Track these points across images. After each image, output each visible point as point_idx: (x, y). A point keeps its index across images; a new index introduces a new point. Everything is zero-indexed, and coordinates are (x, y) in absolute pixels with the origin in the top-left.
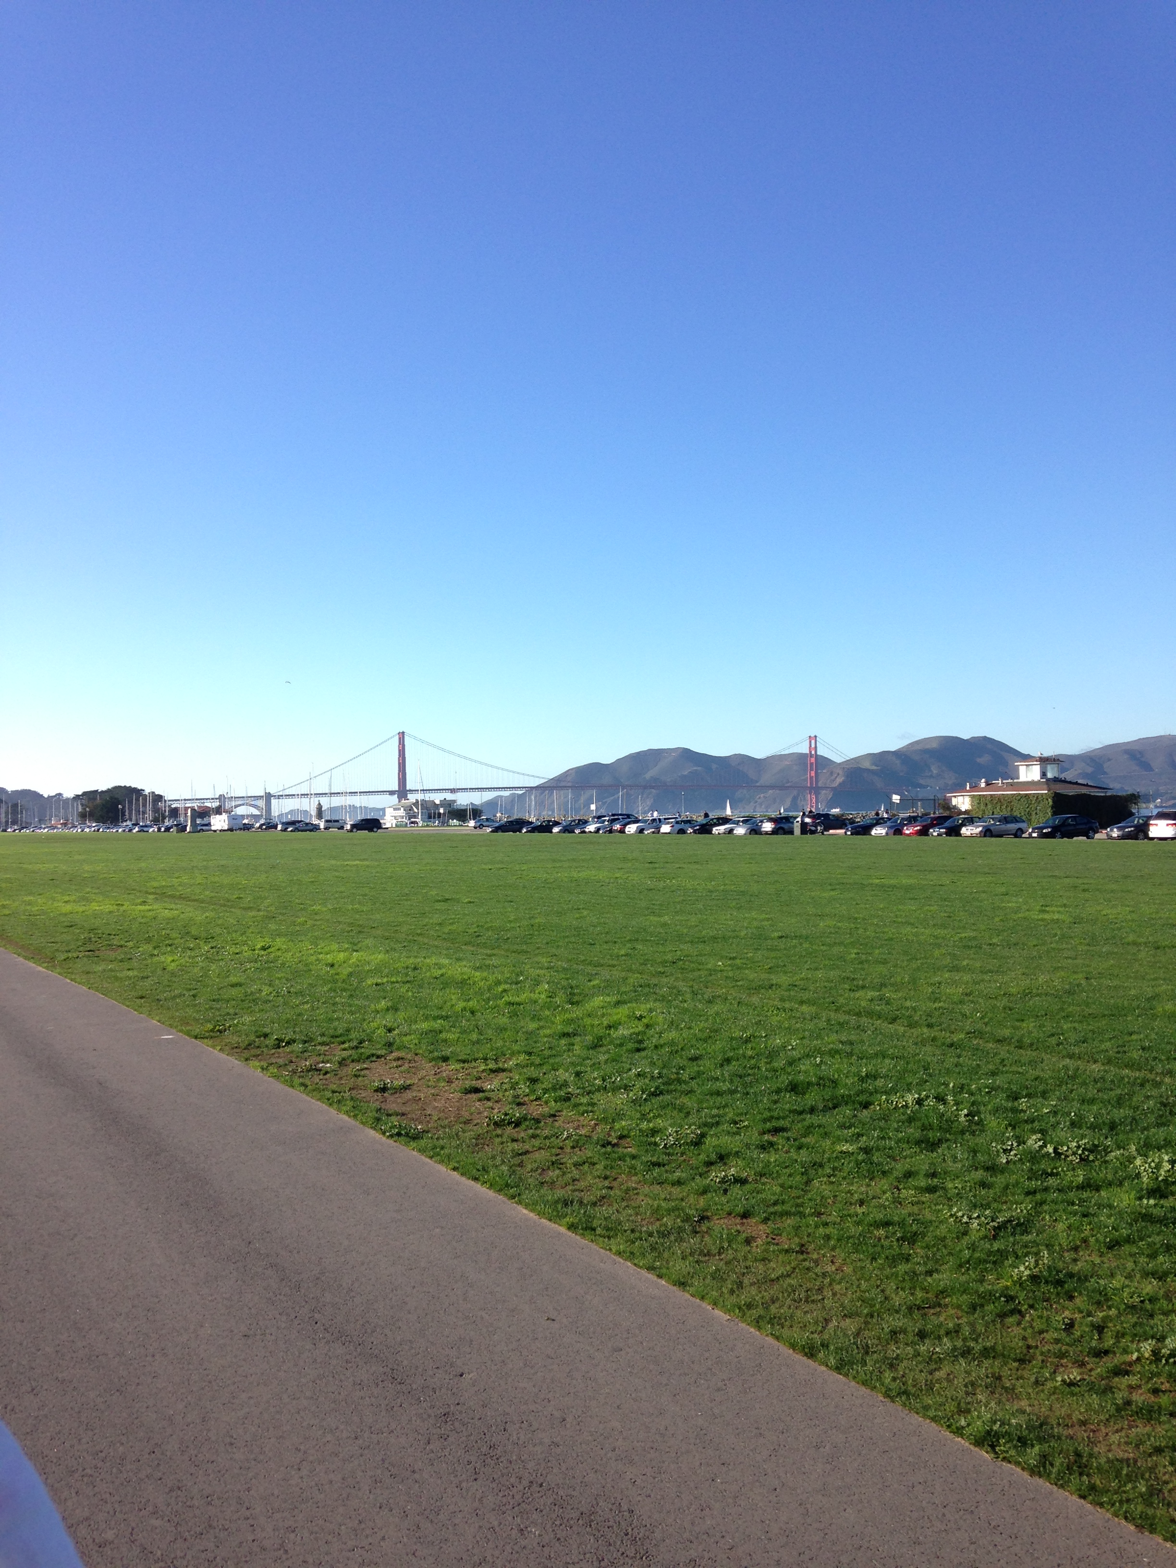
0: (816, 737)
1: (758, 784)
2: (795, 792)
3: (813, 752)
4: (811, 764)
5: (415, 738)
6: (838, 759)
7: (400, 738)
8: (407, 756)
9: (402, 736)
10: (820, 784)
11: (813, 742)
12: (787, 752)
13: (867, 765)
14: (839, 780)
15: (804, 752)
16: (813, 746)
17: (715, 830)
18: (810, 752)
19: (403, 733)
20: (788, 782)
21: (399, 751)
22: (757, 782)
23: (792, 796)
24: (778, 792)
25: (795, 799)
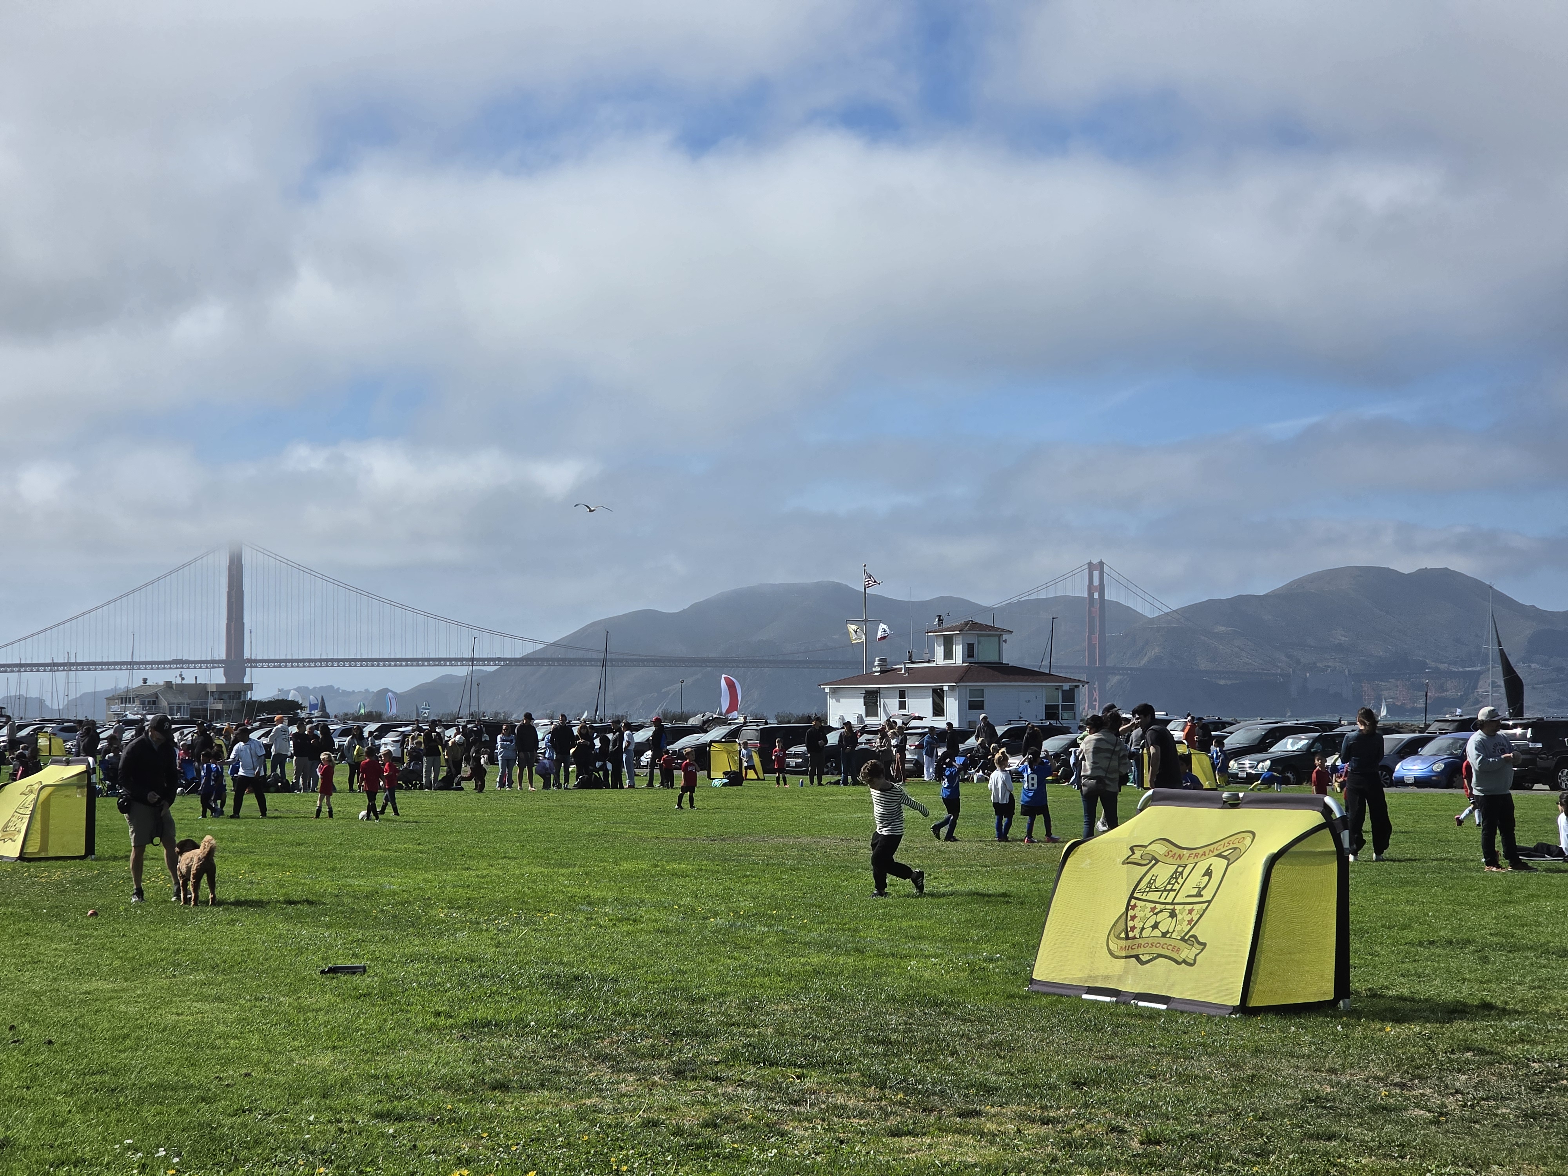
0: (1101, 564)
3: (1096, 595)
6: (1146, 610)
10: (1109, 663)
11: (1096, 574)
14: (1151, 654)
16: (1096, 582)
18: (1091, 595)
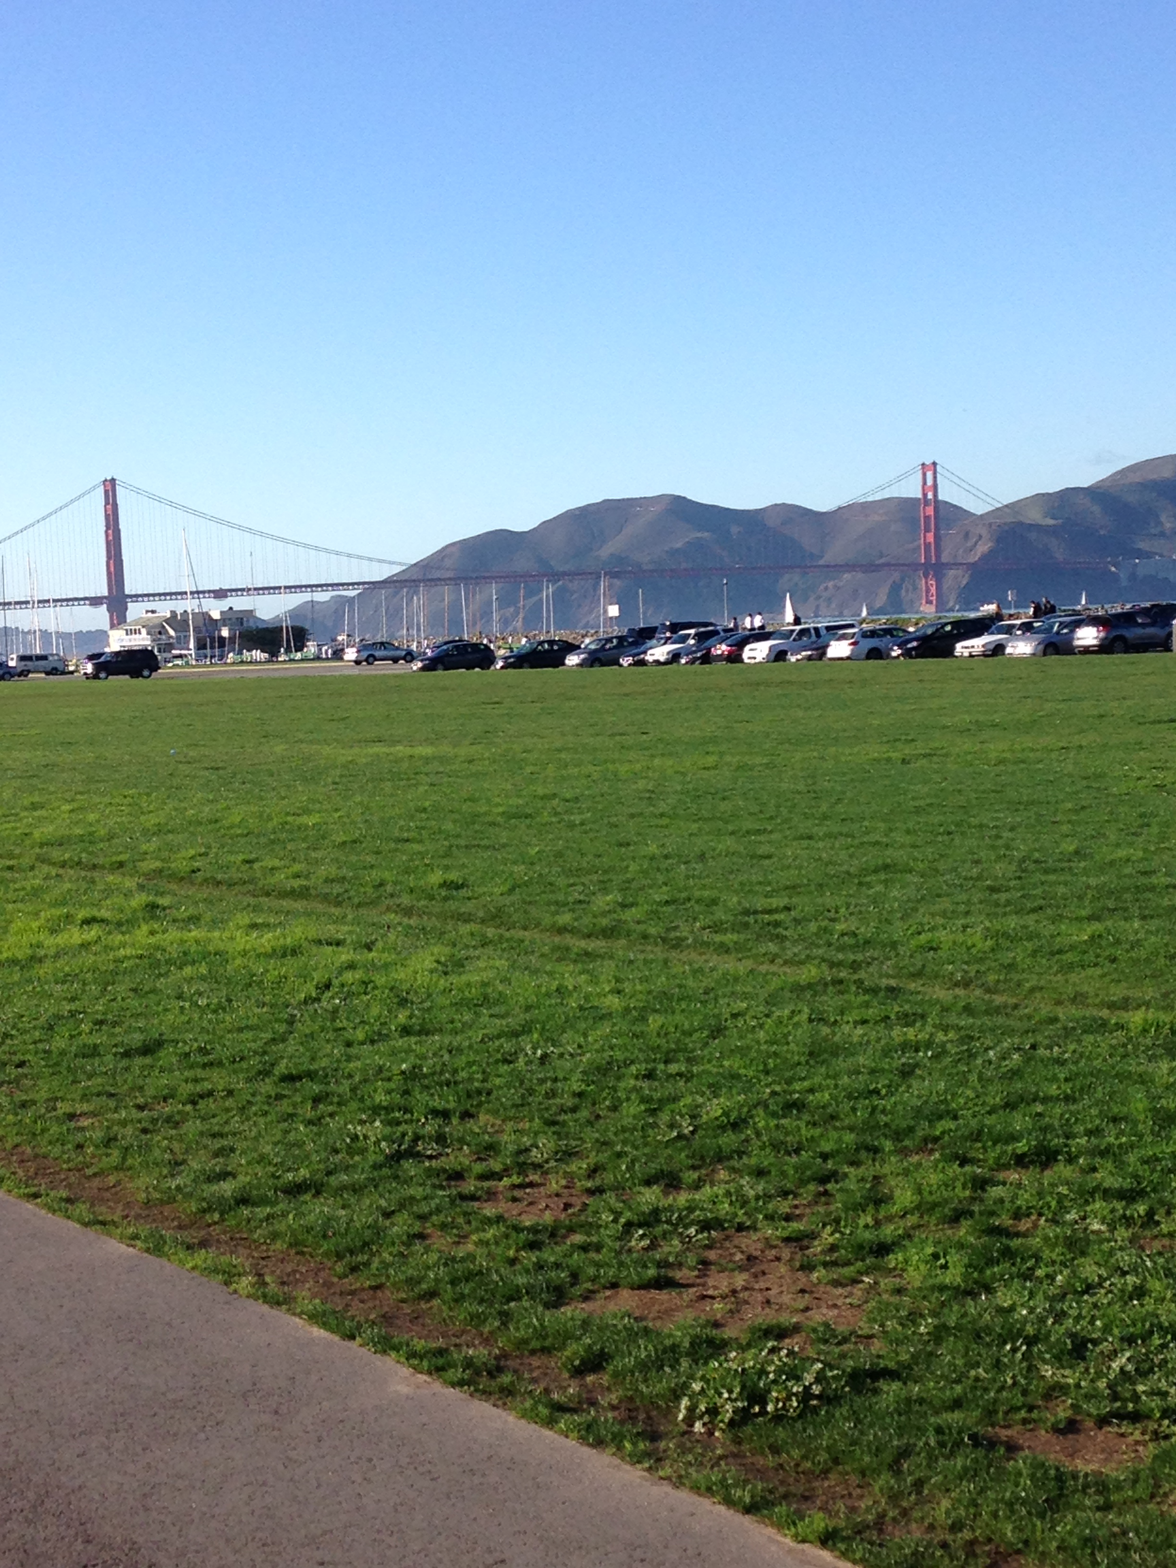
0: (934, 464)
1: (821, 562)
2: (896, 576)
3: (930, 496)
4: (927, 518)
5: (138, 491)
6: (978, 507)
7: (106, 492)
8: (122, 526)
9: (110, 487)
10: (944, 559)
11: (929, 475)
12: (878, 497)
13: (1035, 516)
14: (983, 548)
15: (912, 495)
16: (930, 482)
17: (961, 648)
18: (925, 495)
19: (113, 480)
20: (881, 556)
21: (107, 517)
22: (822, 557)
23: (890, 582)
24: (860, 575)
25: (895, 589)
